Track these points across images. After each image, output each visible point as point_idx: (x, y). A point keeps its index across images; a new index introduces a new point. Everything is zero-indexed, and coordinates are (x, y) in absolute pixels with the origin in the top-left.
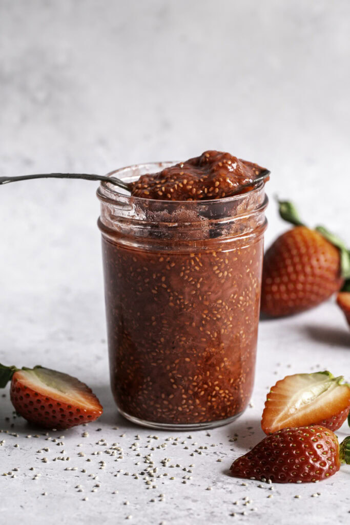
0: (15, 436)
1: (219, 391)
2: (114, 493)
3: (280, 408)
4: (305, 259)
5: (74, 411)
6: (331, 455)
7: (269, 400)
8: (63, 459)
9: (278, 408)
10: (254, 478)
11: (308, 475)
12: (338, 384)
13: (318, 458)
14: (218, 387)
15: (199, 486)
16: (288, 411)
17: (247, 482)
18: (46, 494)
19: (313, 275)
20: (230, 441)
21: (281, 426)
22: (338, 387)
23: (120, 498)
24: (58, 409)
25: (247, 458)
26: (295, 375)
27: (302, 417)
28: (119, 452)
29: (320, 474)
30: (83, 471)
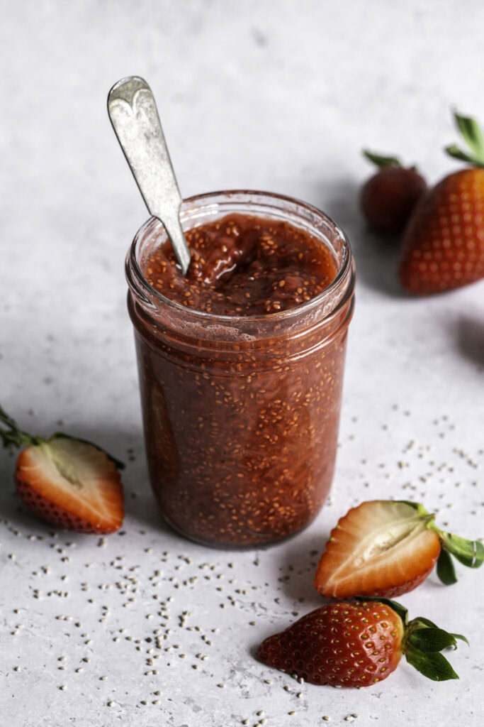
0: (16, 533)
1: (277, 509)
2: (101, 679)
3: (343, 555)
4: (469, 231)
6: (385, 655)
7: (332, 539)
8: (60, 595)
9: (340, 554)
10: (284, 670)
11: (351, 681)
12: (425, 528)
13: (366, 660)
15: (212, 676)
16: (352, 562)
17: (274, 676)
18: (19, 669)
21: (339, 586)
22: (424, 533)
26: (376, 502)
27: (368, 576)
28: (134, 586)
29: (367, 679)
30: (77, 625)
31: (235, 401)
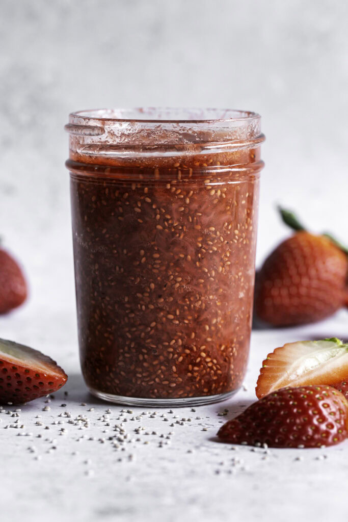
1: (205, 358)
3: (278, 374)
4: (310, 261)
5: (32, 376)
6: (341, 417)
7: (265, 366)
8: (16, 427)
9: (276, 374)
10: (245, 443)
11: (312, 438)
13: (323, 419)
14: (205, 352)
15: (179, 449)
16: (289, 376)
17: (237, 447)
19: (319, 279)
20: (219, 415)
23: (79, 458)
24: (13, 374)
25: (237, 421)
26: (297, 342)
28: (85, 422)
29: (327, 437)
30: (39, 436)
31: (175, 225)
